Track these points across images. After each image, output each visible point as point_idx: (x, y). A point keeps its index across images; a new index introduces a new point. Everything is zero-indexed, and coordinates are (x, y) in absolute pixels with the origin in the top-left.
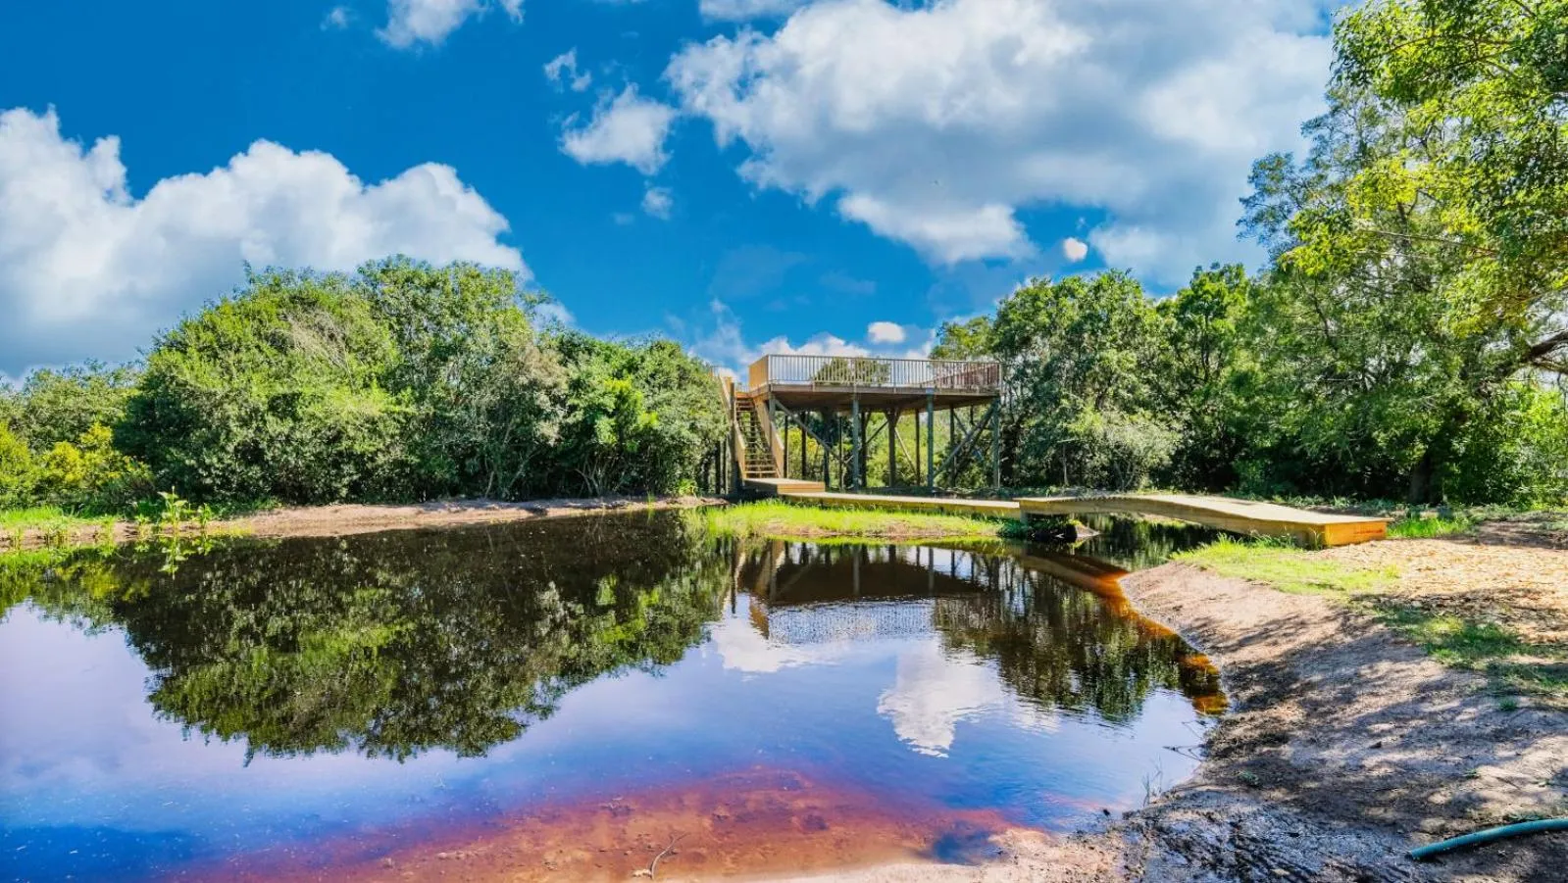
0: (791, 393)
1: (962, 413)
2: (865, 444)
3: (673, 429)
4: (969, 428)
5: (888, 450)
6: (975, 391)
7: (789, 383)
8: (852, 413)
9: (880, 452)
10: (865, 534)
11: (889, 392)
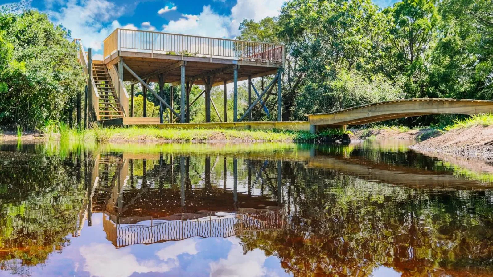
0: (135, 58)
1: (256, 81)
2: (188, 111)
3: (41, 74)
4: (260, 92)
5: (204, 113)
6: (266, 63)
7: (136, 51)
8: (180, 83)
9: (199, 114)
10: (191, 141)
11: (207, 61)
